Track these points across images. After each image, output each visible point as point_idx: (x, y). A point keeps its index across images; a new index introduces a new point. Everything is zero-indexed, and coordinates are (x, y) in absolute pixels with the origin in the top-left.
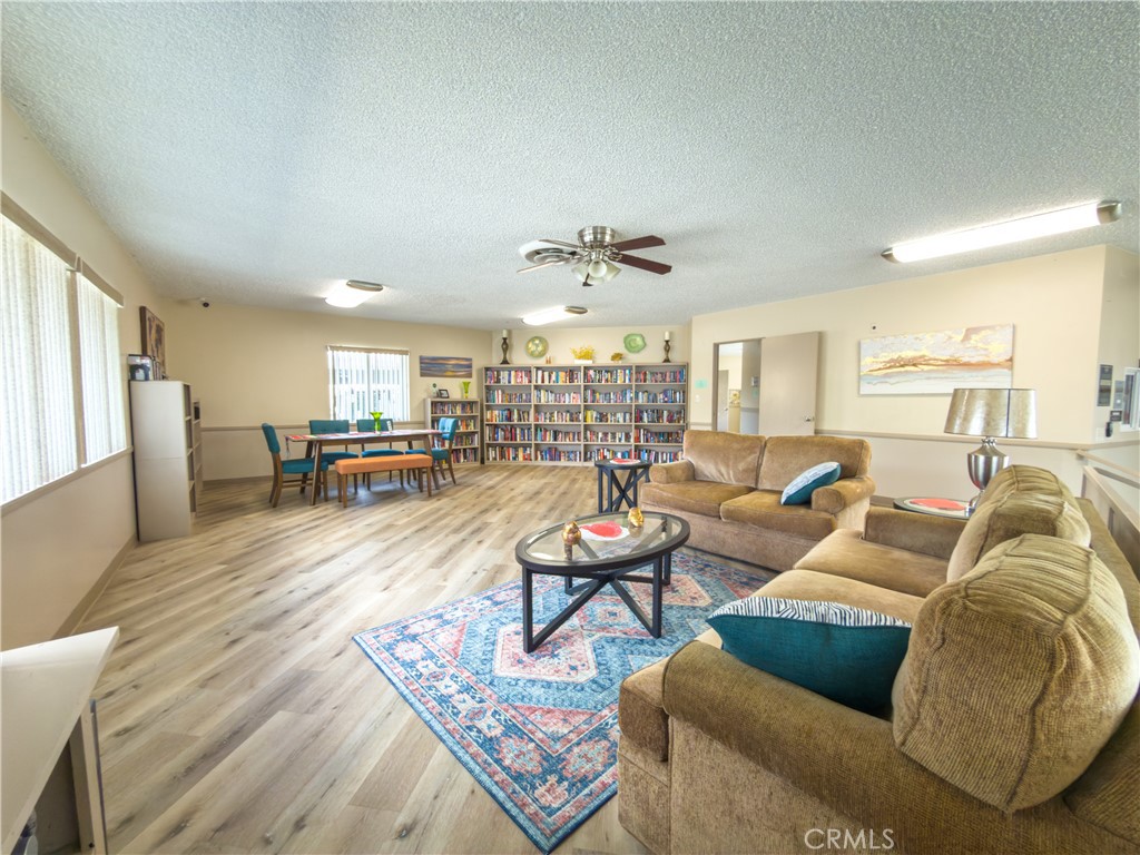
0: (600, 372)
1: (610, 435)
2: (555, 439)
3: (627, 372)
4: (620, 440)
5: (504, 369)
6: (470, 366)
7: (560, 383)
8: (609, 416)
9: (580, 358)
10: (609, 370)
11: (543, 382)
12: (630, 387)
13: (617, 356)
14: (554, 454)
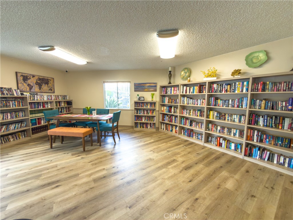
0: (221, 85)
1: (226, 130)
2: (191, 125)
3: (245, 83)
4: (235, 134)
5: (169, 87)
6: (156, 86)
7: (195, 93)
8: (227, 116)
9: (208, 77)
10: (229, 83)
11: (186, 93)
12: (246, 95)
13: (237, 72)
14: (190, 133)
